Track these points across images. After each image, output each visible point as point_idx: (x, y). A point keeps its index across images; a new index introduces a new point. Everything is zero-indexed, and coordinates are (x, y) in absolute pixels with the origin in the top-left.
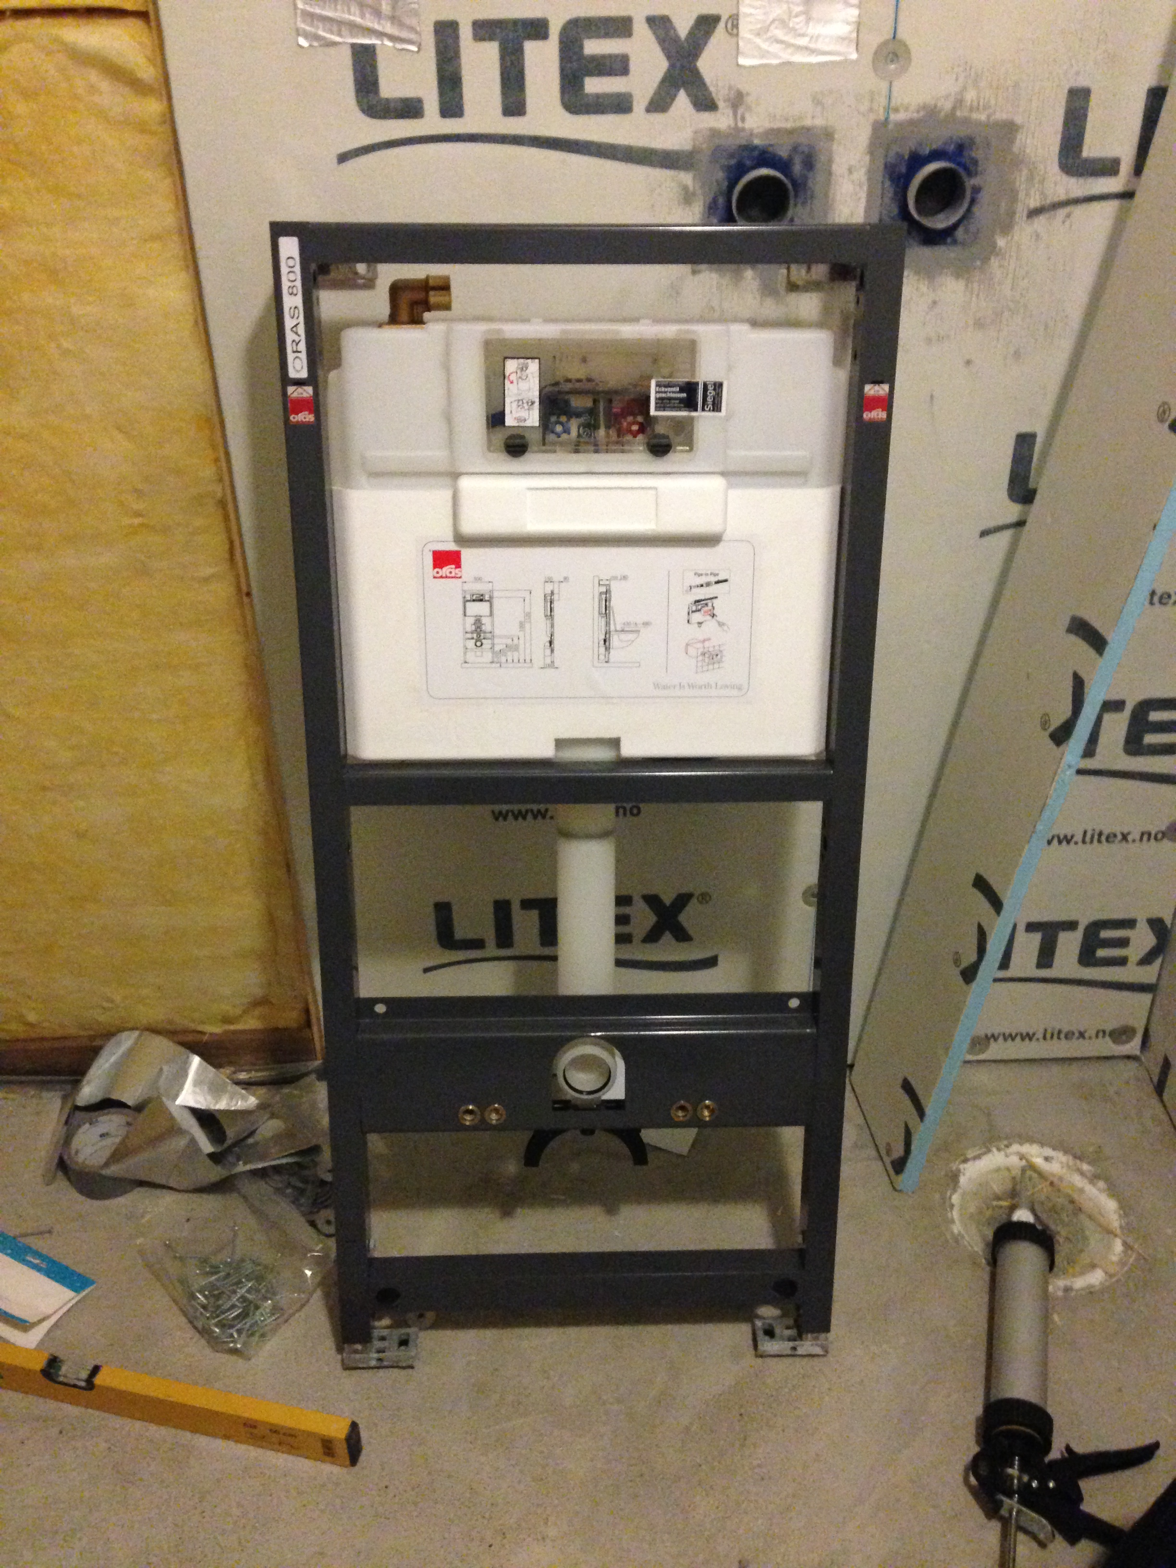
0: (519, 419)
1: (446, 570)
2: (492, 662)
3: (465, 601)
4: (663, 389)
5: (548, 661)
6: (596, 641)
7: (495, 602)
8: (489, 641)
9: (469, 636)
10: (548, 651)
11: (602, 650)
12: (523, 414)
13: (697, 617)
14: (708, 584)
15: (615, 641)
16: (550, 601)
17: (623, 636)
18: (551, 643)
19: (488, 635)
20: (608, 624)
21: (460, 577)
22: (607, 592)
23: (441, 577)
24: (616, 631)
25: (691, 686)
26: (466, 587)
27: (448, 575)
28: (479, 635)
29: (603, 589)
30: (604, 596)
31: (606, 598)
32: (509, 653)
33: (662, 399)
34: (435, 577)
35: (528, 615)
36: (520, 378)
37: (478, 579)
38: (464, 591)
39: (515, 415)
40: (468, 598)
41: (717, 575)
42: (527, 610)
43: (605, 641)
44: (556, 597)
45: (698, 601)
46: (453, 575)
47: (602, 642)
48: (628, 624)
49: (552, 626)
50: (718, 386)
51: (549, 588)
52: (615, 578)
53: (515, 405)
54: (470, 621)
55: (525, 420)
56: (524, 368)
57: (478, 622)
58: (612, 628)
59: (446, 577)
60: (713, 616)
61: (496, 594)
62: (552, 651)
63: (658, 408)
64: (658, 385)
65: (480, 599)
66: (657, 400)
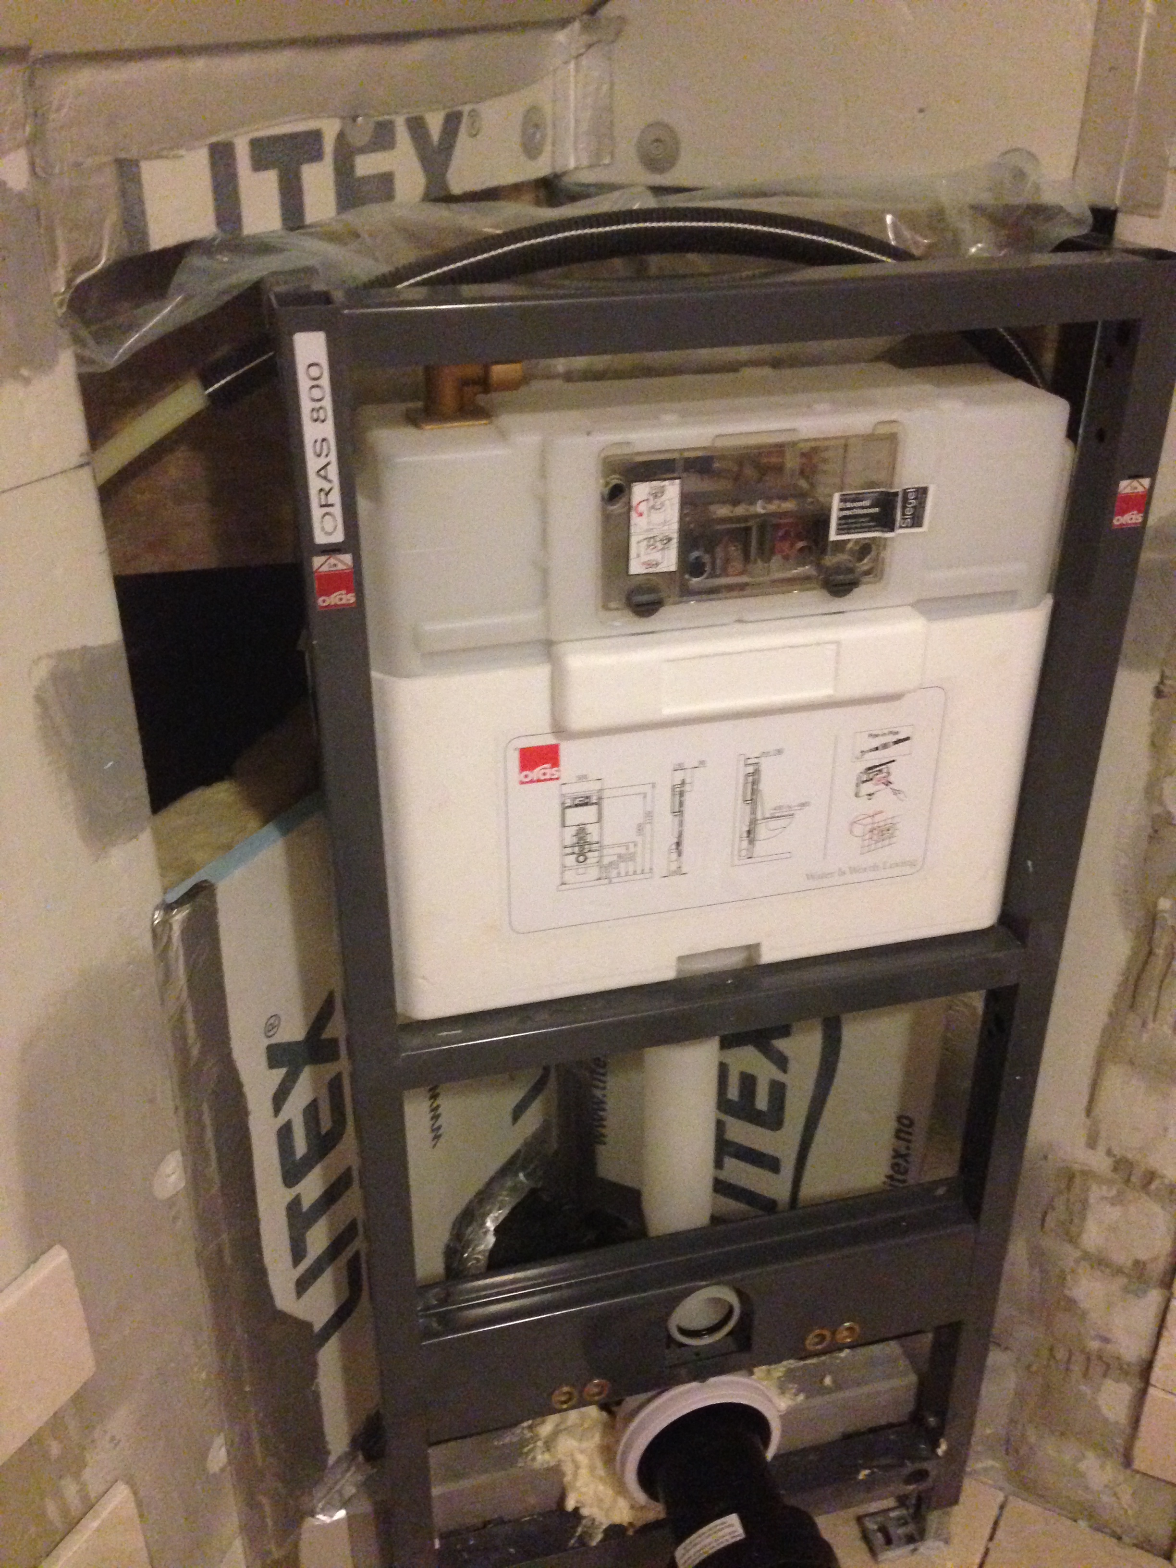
0: (649, 564)
1: (537, 773)
2: (600, 879)
3: (564, 808)
4: (849, 505)
5: (674, 867)
6: (737, 835)
7: (605, 803)
8: (596, 854)
9: (569, 850)
10: (674, 856)
11: (745, 844)
12: (656, 556)
13: (867, 788)
14: (885, 746)
15: (762, 831)
16: (679, 792)
17: (773, 824)
18: (678, 844)
19: (594, 847)
20: (753, 812)
21: (557, 779)
22: (757, 772)
23: (532, 781)
24: (764, 819)
25: (854, 870)
26: (566, 790)
27: (543, 778)
28: (582, 847)
29: (751, 769)
30: (750, 779)
31: (753, 779)
32: (622, 866)
33: (845, 517)
34: (522, 783)
35: (649, 815)
36: (653, 507)
37: (582, 778)
38: (563, 795)
39: (645, 558)
40: (569, 803)
41: (897, 733)
42: (649, 809)
43: (749, 832)
44: (687, 788)
45: (870, 768)
46: (548, 777)
47: (745, 835)
48: (780, 807)
49: (681, 824)
50: (922, 492)
51: (679, 777)
52: (765, 754)
53: (643, 545)
54: (570, 832)
55: (657, 564)
56: (657, 494)
57: (581, 831)
58: (759, 816)
59: (539, 781)
60: (888, 783)
61: (606, 794)
62: (680, 854)
63: (840, 530)
64: (843, 500)
65: (584, 802)
66: (840, 519)
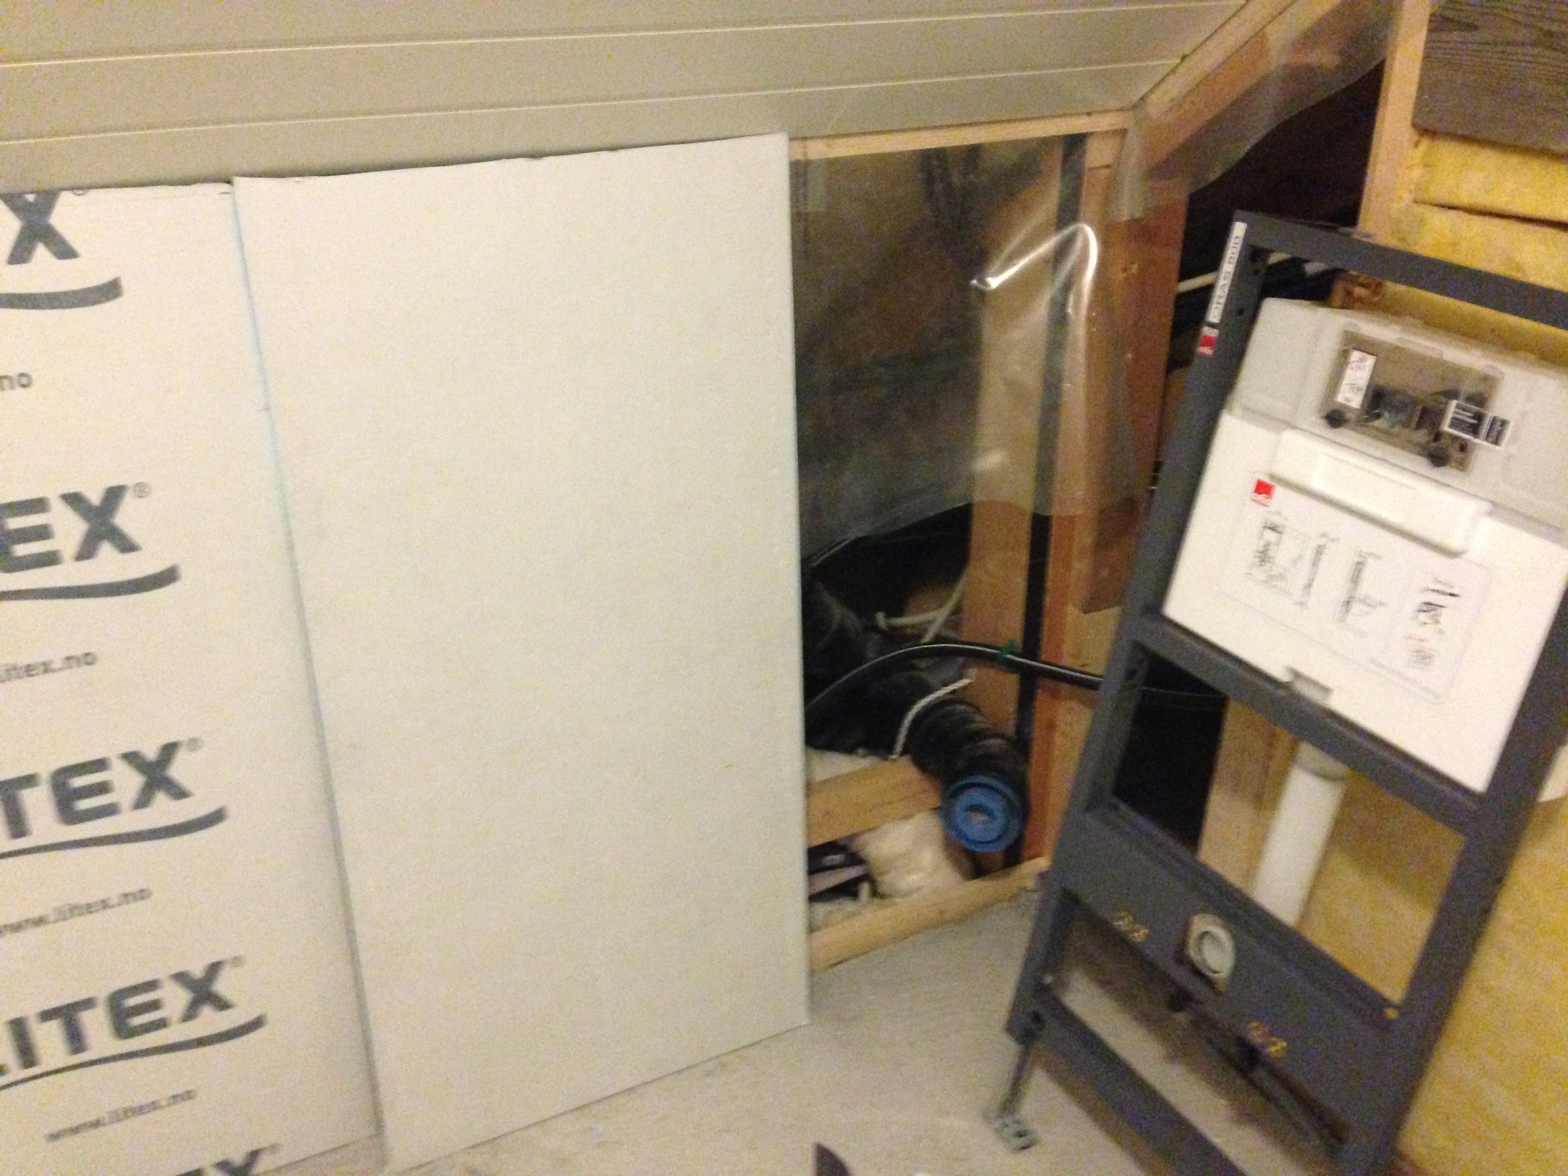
0: (1347, 400)
1: (1261, 497)
2: (1265, 582)
3: (1265, 527)
4: (1461, 411)
5: (1302, 599)
6: (1341, 600)
7: (1285, 537)
8: (1269, 565)
9: (1258, 555)
11: (1342, 610)
12: (1349, 395)
13: (1423, 617)
14: (1443, 593)
15: (1356, 607)
16: (1319, 551)
17: (1363, 606)
18: (1308, 585)
19: (1270, 560)
20: (1354, 590)
21: (1268, 506)
22: (1363, 563)
23: (1256, 501)
24: (1358, 599)
25: (1399, 675)
26: (1269, 516)
27: (1260, 501)
28: (1264, 556)
29: (1360, 560)
31: (1359, 567)
32: (1278, 581)
33: (1457, 419)
34: (1252, 500)
35: (1301, 557)
36: (1358, 367)
37: (1279, 513)
38: (1267, 519)
39: (1345, 395)
40: (1268, 525)
41: (1452, 587)
42: (1302, 552)
43: (1347, 603)
44: (1324, 550)
45: (1429, 604)
46: (1264, 503)
47: (1344, 603)
48: (1369, 597)
49: (1315, 573)
50: (1504, 423)
51: (1323, 541)
52: (1370, 554)
53: (1348, 387)
54: (1262, 543)
55: (1351, 402)
56: (1362, 360)
57: (1267, 545)
58: (1356, 595)
59: (1258, 502)
60: (1437, 622)
61: (1286, 530)
62: (1307, 593)
63: (1452, 425)
64: (1458, 407)
65: (1273, 529)
66: (1453, 418)
